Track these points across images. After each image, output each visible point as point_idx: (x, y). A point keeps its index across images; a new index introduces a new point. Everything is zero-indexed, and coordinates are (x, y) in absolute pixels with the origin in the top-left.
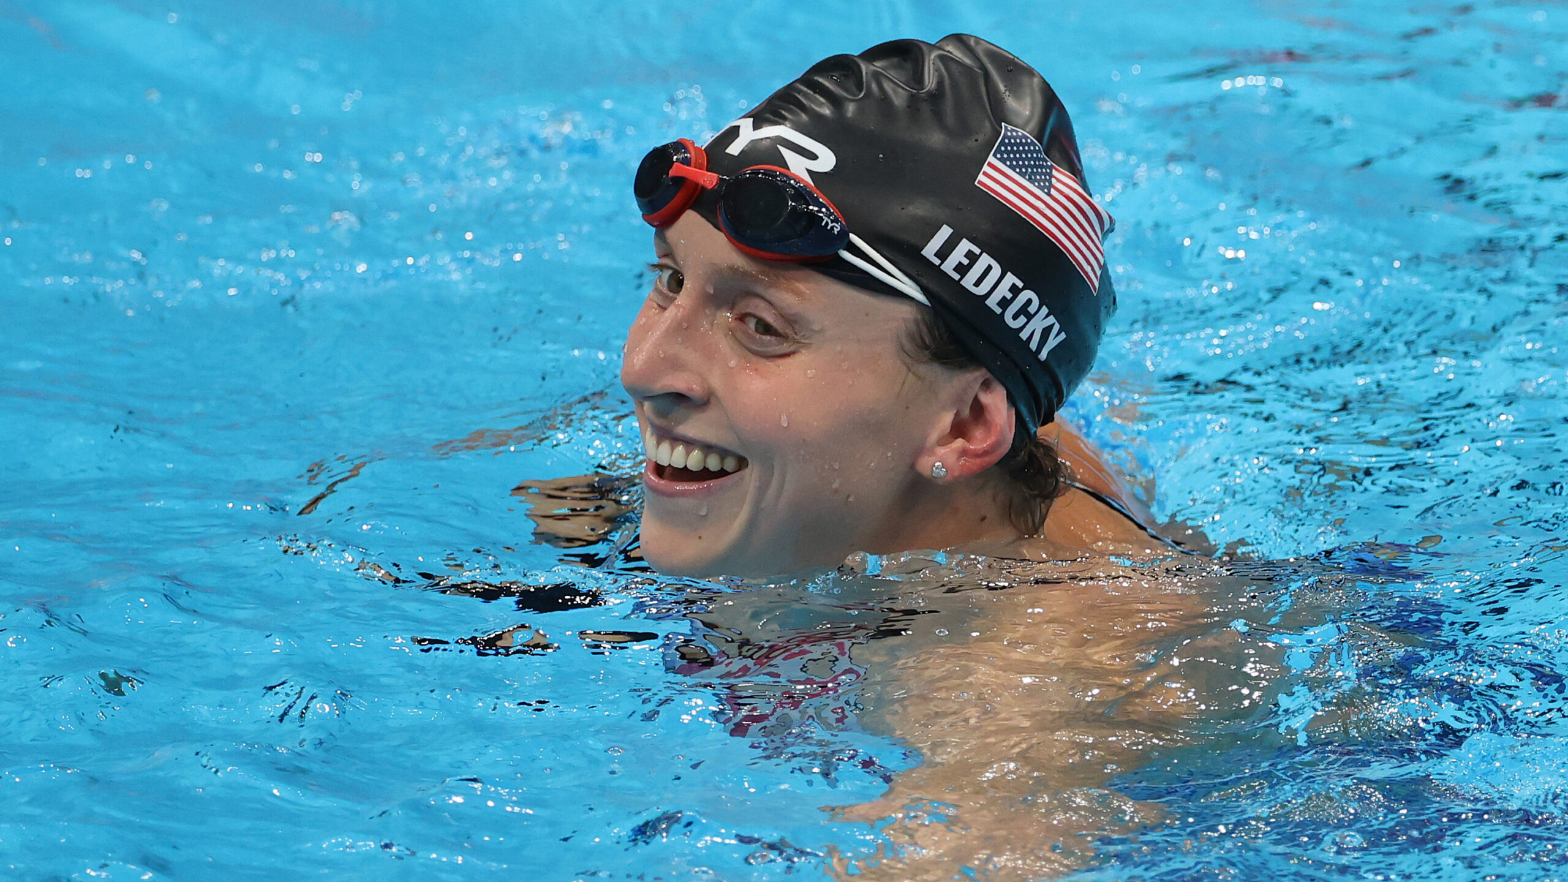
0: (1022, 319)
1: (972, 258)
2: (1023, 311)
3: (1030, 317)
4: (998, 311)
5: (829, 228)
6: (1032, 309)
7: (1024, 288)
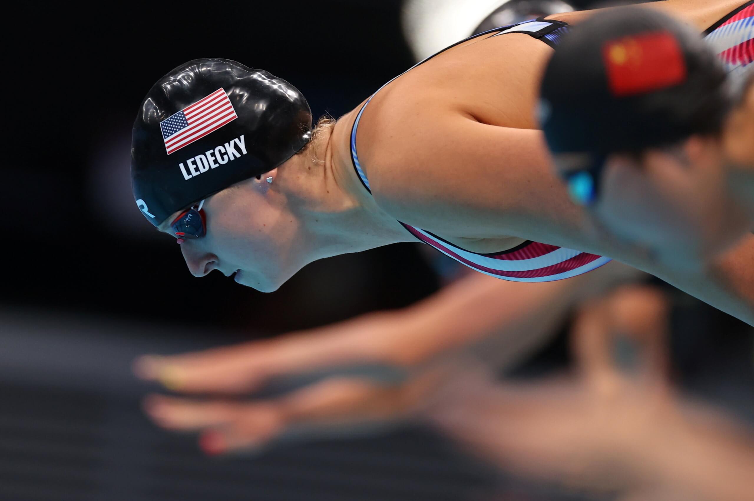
0: (225, 157)
1: (194, 163)
2: (222, 155)
3: (226, 153)
4: (217, 165)
5: (190, 218)
6: (223, 151)
7: (214, 151)
